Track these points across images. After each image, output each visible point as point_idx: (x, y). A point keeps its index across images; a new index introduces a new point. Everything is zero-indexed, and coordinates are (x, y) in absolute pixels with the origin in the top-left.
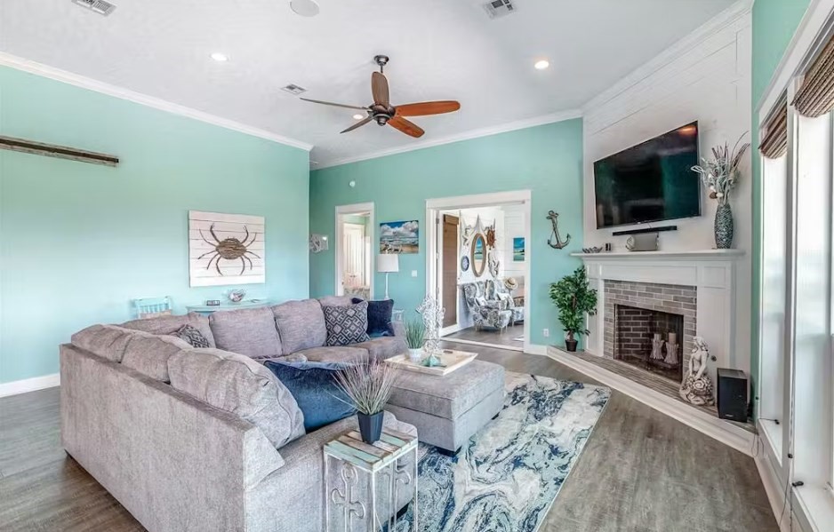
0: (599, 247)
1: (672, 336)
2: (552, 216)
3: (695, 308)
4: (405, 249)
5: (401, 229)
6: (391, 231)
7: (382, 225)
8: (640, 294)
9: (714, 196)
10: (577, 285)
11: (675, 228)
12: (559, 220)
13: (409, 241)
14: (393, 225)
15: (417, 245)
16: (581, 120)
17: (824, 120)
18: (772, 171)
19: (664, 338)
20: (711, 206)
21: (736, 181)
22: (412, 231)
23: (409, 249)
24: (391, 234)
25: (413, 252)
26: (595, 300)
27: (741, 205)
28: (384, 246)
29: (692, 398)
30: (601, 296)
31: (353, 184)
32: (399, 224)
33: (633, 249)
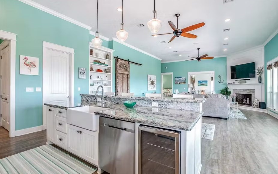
0: (232, 83)
1: (248, 99)
2: (219, 76)
3: (254, 93)
4: (182, 83)
5: (181, 79)
6: (178, 79)
7: (175, 78)
8: (242, 91)
9: (258, 74)
10: (226, 90)
11: (250, 79)
12: (221, 77)
13: (183, 81)
14: (179, 78)
15: (185, 82)
16: (226, 57)
17: (277, 68)
18: (269, 72)
19: (246, 99)
20: (257, 76)
21: (262, 72)
22: (184, 79)
23: (183, 83)
24: (178, 80)
25: (184, 84)
26: (231, 93)
27: (263, 76)
28: (176, 82)
29: (255, 107)
30: (232, 92)
31: (167, 68)
32: (181, 78)
33: (240, 83)
